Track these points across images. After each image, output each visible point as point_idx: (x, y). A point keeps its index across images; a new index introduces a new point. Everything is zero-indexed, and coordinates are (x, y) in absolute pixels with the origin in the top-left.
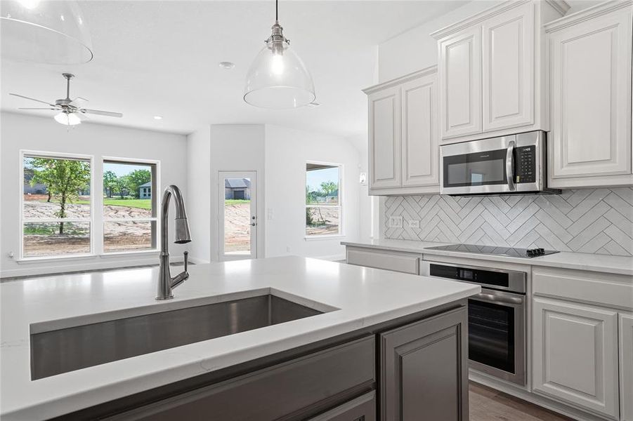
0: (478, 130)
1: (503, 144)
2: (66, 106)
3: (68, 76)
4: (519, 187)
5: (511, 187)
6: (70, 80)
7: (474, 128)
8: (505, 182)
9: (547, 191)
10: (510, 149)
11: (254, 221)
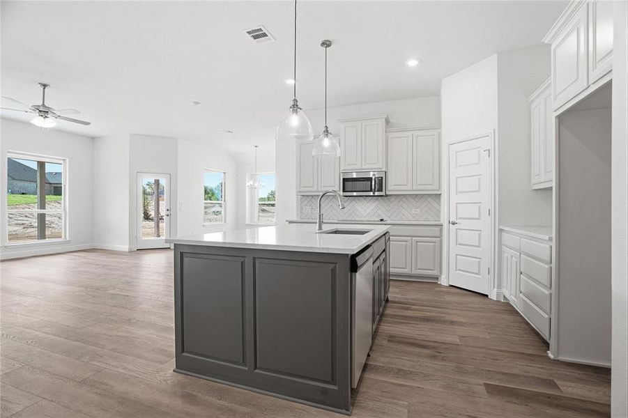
0: (360, 168)
1: (371, 175)
2: (44, 111)
3: (45, 86)
4: (376, 194)
5: (374, 193)
6: (46, 90)
7: (358, 167)
8: (371, 191)
9: (387, 196)
10: (374, 177)
11: (168, 213)
